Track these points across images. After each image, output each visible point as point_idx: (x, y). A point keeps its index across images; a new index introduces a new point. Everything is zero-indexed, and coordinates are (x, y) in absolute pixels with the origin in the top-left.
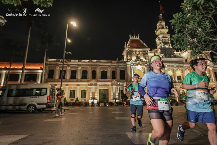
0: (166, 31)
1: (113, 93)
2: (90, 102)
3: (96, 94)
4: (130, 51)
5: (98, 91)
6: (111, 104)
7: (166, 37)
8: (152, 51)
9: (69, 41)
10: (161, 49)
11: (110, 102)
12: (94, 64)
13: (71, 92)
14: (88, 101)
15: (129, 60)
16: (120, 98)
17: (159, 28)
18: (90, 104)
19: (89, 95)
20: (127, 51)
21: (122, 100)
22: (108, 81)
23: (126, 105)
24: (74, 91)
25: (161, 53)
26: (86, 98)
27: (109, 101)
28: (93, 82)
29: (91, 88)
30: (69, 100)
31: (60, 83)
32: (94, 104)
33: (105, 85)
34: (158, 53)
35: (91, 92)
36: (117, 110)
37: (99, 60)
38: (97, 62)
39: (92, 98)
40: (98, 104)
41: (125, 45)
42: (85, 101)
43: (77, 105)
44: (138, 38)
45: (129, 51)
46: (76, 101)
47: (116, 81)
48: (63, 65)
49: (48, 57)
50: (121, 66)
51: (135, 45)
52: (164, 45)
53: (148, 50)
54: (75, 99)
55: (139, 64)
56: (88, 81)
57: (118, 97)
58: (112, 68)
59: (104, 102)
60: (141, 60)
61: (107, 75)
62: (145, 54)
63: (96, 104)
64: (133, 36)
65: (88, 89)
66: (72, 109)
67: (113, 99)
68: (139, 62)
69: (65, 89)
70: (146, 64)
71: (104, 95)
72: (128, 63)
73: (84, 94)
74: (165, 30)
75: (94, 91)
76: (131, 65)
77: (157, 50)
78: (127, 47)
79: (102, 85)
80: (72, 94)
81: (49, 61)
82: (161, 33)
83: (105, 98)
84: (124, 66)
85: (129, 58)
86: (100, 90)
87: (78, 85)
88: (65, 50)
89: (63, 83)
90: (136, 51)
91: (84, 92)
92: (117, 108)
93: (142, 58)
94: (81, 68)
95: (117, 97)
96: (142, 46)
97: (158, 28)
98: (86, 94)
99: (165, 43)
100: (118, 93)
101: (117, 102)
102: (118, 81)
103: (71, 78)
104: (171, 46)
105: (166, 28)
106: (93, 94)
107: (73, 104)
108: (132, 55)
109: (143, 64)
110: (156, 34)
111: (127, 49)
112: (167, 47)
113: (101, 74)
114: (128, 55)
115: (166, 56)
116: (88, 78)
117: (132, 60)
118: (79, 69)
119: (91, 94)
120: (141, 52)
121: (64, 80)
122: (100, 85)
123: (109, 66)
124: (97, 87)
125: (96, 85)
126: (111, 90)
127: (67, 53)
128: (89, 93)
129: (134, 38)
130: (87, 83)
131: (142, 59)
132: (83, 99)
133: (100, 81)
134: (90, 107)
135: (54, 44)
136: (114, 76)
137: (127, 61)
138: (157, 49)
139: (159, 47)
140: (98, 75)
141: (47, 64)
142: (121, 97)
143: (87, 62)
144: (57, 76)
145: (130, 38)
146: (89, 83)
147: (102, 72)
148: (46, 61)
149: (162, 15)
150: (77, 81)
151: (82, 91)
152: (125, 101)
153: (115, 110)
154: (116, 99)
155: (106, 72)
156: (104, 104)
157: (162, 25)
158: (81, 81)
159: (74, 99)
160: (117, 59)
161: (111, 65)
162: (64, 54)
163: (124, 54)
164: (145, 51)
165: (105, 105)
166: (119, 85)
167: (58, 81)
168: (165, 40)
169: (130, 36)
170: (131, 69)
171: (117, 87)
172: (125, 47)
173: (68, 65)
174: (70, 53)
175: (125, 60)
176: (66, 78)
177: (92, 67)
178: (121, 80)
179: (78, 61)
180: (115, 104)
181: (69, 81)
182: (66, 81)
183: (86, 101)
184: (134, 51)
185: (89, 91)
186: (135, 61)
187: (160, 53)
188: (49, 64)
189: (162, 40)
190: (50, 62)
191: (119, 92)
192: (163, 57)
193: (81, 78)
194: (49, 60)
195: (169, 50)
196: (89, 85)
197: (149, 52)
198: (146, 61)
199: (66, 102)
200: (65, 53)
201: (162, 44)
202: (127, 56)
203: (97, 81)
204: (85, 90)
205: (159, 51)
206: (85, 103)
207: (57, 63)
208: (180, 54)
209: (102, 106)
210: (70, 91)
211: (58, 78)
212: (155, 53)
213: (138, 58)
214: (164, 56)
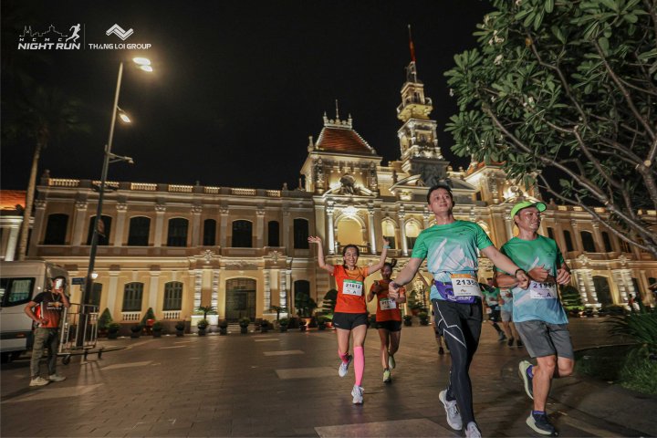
0: (426, 110)
1: (271, 291)
2: (196, 320)
3: (214, 296)
4: (325, 162)
5: (223, 285)
6: (265, 326)
7: (427, 128)
8: (387, 165)
9: (125, 119)
10: (411, 161)
11: (260, 320)
12: (211, 199)
13: (130, 289)
14: (187, 319)
15: (321, 191)
16: (293, 305)
17: (408, 102)
18: (192, 330)
19: (192, 299)
20: (316, 161)
21: (297, 311)
22: (253, 253)
23: (310, 326)
24: (140, 286)
25: (412, 173)
26: (180, 309)
27: (257, 317)
28: (208, 256)
29: (198, 277)
30: (119, 315)
31: (86, 260)
32: (208, 329)
33: (245, 267)
34: (403, 172)
35: (198, 288)
36: (282, 343)
37: (228, 188)
38: (220, 192)
39: (201, 308)
40: (222, 326)
41: (311, 144)
42: (177, 320)
43: (149, 333)
44: (349, 124)
45: (320, 162)
46: (144, 320)
47: (280, 255)
48: (101, 198)
49: (48, 171)
50: (297, 206)
51: (339, 147)
52: (420, 151)
53: (378, 161)
54: (142, 314)
55: (350, 202)
56: (190, 254)
57: (286, 304)
58: (269, 213)
59: (241, 320)
60: (357, 192)
61: (253, 235)
62: (368, 173)
63: (215, 328)
64: (335, 119)
65: (188, 280)
66: (130, 347)
67: (270, 311)
68: (349, 195)
69: (108, 280)
70: (371, 202)
71: (242, 296)
72: (316, 199)
73: (173, 295)
74: (423, 107)
75: (207, 285)
76: (326, 205)
77: (402, 164)
78: (315, 150)
79: (237, 268)
80: (133, 295)
81: (50, 184)
82: (412, 117)
83: (244, 309)
84: (305, 206)
85: (320, 185)
86: (228, 283)
87: (155, 267)
88: (108, 148)
89: (98, 261)
90: (342, 165)
91: (176, 291)
92: (283, 338)
93: (359, 184)
94: (167, 211)
95: (283, 302)
96: (358, 150)
97: (404, 100)
98: (181, 296)
99: (423, 144)
100: (286, 291)
101: (284, 319)
102: (286, 253)
103: (129, 244)
104: (438, 154)
105: (427, 102)
106: (206, 295)
107: (134, 331)
108: (330, 174)
109: (363, 202)
110: (399, 117)
111: (316, 156)
112: (428, 155)
113: (234, 231)
114: (320, 175)
115: (425, 181)
116: (189, 242)
117: (329, 188)
118: (160, 212)
119: (198, 296)
120: (357, 166)
121: (105, 251)
122: (228, 268)
123: (260, 206)
124: (218, 271)
125: (215, 265)
126: (266, 282)
127: (117, 158)
128: (192, 292)
129: (338, 124)
130: (185, 261)
131: (359, 189)
132: (172, 312)
133: (230, 252)
134: (194, 338)
135: (71, 127)
136: (273, 239)
137: (316, 193)
138: (400, 160)
139: (406, 154)
140: (225, 232)
141: (43, 194)
142: (296, 301)
143: (186, 193)
144: (79, 237)
145: (325, 125)
146: (193, 260)
147: (235, 224)
148: (38, 182)
149: (414, 66)
150: (152, 253)
151: (167, 285)
152: (307, 315)
153: (275, 347)
154: (279, 310)
155: (249, 225)
156: (241, 326)
157: (415, 94)
158: (163, 254)
159: (138, 313)
160: (285, 184)
161: (266, 204)
162: (107, 162)
163: (308, 170)
164: (367, 166)
165: (244, 331)
166: (289, 266)
167: (81, 253)
168: (423, 135)
169: (325, 118)
170: (327, 218)
171: (282, 271)
172: (310, 149)
173: (121, 200)
174: (126, 158)
175: (309, 188)
176: (110, 241)
177: (204, 209)
178: (297, 252)
179: (158, 189)
180: (275, 326)
181: (123, 253)
182: (110, 253)
183: (182, 318)
184: (336, 164)
185: (191, 285)
186: (339, 193)
187: (409, 171)
188: (51, 195)
189: (416, 135)
190: (54, 186)
191: (288, 287)
192: (417, 183)
193: (165, 242)
194: (51, 181)
195: (434, 164)
196: (191, 266)
197: (379, 167)
198: (371, 195)
199: (108, 326)
200: (111, 159)
201: (416, 146)
202: (315, 178)
203: (220, 252)
204: (177, 284)
205: (407, 166)
206: (176, 327)
207: (82, 191)
208: (462, 177)
209: (234, 335)
210: (127, 286)
211: (82, 244)
212: (395, 172)
213: (347, 184)
214: (421, 182)
